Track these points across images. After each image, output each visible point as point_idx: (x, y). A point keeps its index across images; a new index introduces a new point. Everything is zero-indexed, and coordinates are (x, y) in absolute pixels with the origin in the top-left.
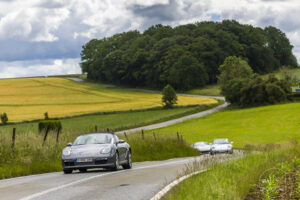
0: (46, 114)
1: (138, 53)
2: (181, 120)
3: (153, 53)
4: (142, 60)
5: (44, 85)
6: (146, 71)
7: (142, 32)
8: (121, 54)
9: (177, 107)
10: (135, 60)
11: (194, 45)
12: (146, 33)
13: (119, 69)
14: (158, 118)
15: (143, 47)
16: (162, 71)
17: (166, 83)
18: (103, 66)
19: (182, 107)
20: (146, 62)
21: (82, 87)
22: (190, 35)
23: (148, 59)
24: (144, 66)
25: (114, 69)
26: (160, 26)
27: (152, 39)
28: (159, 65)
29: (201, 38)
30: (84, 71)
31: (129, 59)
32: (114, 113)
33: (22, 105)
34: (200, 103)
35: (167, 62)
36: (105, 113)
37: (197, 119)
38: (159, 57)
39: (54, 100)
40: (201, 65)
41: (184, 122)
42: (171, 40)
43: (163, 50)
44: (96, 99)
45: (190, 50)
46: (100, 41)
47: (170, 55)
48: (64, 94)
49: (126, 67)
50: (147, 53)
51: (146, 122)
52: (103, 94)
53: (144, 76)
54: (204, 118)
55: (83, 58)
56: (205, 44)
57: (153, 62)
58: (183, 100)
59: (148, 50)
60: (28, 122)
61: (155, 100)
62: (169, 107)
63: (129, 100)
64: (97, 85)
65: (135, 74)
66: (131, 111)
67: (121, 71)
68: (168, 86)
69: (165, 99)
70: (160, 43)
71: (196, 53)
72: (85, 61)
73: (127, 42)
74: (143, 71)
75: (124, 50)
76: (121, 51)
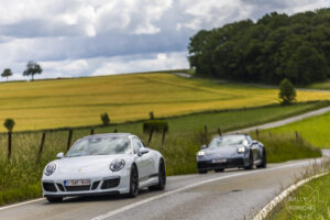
0: (151, 114)
1: (251, 45)
2: (300, 117)
3: (268, 44)
4: (256, 52)
5: (149, 81)
6: (261, 65)
7: (255, 21)
8: (233, 46)
9: (296, 104)
10: (248, 52)
11: (313, 34)
12: (260, 22)
13: (230, 63)
14: (275, 116)
15: (257, 37)
16: (278, 64)
17: (284, 76)
18: (213, 59)
19: (301, 104)
20: (260, 54)
21: (190, 84)
22: (308, 23)
23: (263, 50)
24: (258, 58)
25: (225, 63)
26: (275, 14)
27: (267, 28)
28: (275, 57)
29: (321, 26)
30: (192, 65)
31: (241, 51)
32: (226, 111)
33: (125, 104)
34: (322, 99)
35: (284, 53)
36: (216, 112)
37: (318, 117)
38: (274, 49)
39: (160, 98)
40: (322, 56)
41: (304, 120)
42: (288, 29)
43: (279, 40)
44: (207, 96)
45: (309, 39)
46: (209, 33)
47: (287, 45)
48: (171, 91)
49: (238, 60)
50: (260, 44)
51: (262, 120)
53: (259, 70)
54: (326, 115)
55: (191, 52)
56: (326, 33)
57: (268, 54)
58: (302, 95)
59: (263, 41)
60: (131, 123)
61: (272, 96)
62: (286, 104)
63: (242, 97)
64: (206, 81)
65: (249, 68)
66: (245, 109)
67: (233, 65)
68: (285, 80)
69: (282, 95)
70: (276, 33)
71: (316, 43)
72: (193, 54)
73: (239, 33)
74: (257, 64)
75: (236, 41)
76: (232, 43)
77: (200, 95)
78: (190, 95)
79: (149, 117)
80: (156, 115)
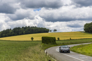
21: (83, 34)
30: (84, 30)
32: (89, 39)
36: (86, 39)
48: (79, 35)
60: (65, 40)
64: (87, 33)
72: (85, 28)
77: (84, 36)
78: (82, 36)
79: (70, 39)
80: (71, 39)
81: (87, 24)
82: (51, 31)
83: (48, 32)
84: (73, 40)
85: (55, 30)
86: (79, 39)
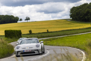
0: (48, 30)
1: (87, 10)
4: (88, 12)
6: (90, 16)
8: (82, 11)
10: (86, 12)
12: (90, 3)
15: (89, 8)
21: (68, 22)
24: (89, 14)
25: (79, 16)
31: (84, 12)
39: (58, 26)
44: (72, 26)
48: (62, 24)
49: (83, 15)
50: (89, 10)
52: (75, 24)
53: (89, 18)
55: (70, 13)
65: (86, 17)
67: (81, 17)
72: (71, 14)
73: (84, 7)
74: (88, 16)
75: (83, 9)
76: (81, 10)
79: (47, 31)
80: (49, 31)
81: (74, 8)
82: (21, 20)
83: (17, 22)
84: (51, 32)
85: (28, 19)
86: (59, 31)
